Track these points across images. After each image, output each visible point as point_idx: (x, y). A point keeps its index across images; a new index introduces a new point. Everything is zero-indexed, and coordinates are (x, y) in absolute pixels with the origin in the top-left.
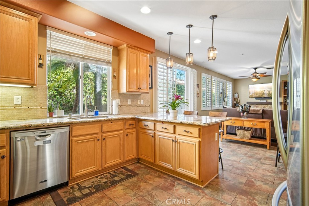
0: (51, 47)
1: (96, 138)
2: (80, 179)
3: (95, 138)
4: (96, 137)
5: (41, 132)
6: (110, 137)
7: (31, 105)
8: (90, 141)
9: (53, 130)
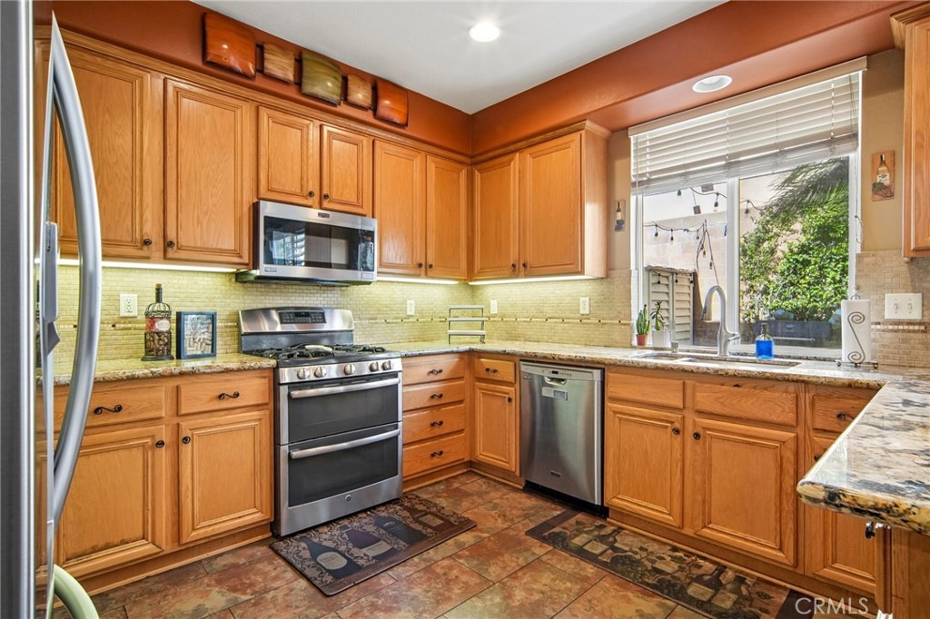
0: (639, 172)
1: (672, 423)
2: (636, 525)
3: (668, 422)
4: (673, 420)
5: (551, 370)
6: (728, 440)
7: (605, 316)
8: (653, 425)
9: (569, 372)
